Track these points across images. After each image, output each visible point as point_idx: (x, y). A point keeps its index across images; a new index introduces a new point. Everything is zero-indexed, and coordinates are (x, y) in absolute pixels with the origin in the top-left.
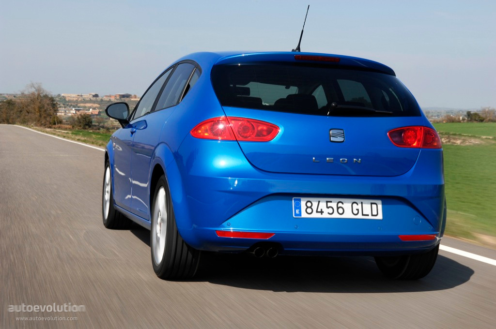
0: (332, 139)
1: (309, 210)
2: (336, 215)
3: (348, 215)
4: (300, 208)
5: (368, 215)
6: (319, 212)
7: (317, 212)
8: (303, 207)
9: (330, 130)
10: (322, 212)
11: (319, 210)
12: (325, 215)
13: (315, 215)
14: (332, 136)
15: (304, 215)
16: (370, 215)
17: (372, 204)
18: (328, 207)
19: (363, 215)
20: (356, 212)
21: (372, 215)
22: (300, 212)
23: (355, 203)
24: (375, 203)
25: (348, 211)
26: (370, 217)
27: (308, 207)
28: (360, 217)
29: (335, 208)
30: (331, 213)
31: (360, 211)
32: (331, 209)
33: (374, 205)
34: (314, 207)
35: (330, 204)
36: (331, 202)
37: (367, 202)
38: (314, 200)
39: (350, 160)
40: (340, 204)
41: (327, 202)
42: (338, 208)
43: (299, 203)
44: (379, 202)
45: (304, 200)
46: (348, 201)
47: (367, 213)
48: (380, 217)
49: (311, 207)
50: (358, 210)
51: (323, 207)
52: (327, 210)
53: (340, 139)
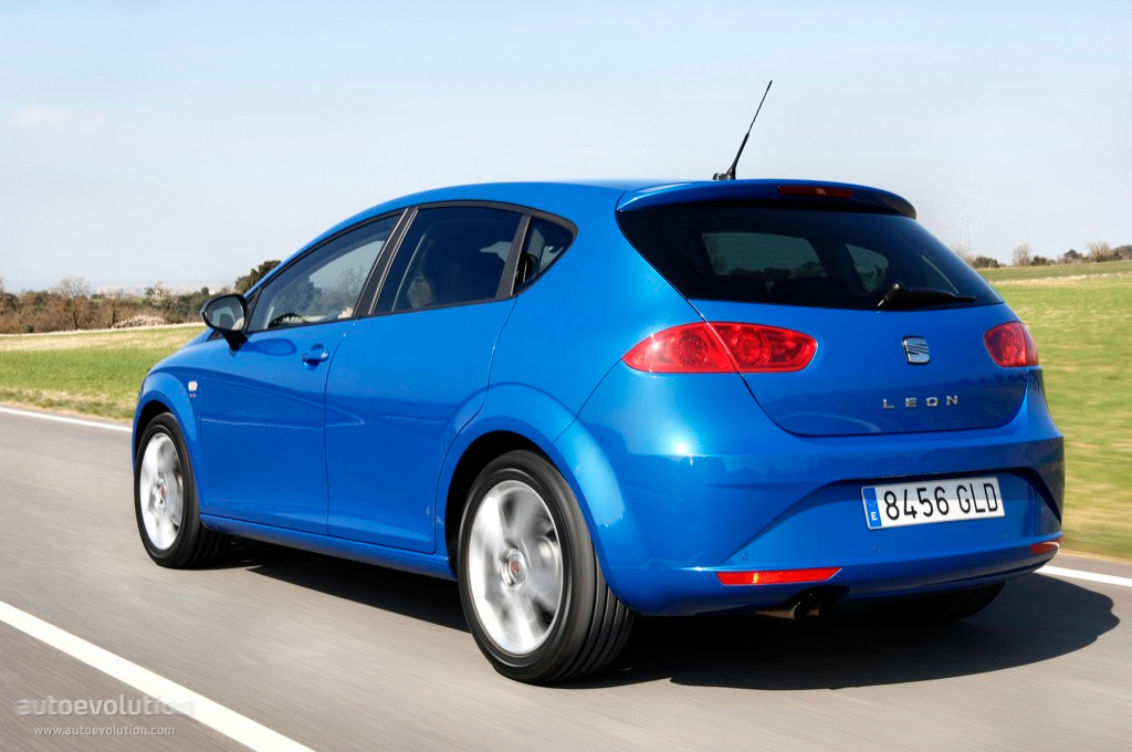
0: (911, 358)
1: (893, 512)
2: (937, 517)
3: (956, 514)
4: (876, 509)
5: (983, 510)
6: (909, 513)
7: (906, 513)
8: (882, 505)
9: (904, 339)
10: (914, 513)
11: (909, 509)
12: (921, 519)
13: (904, 520)
14: (911, 353)
15: (886, 522)
16: (987, 509)
17: (986, 485)
18: (922, 502)
19: (978, 511)
20: (965, 506)
21: (991, 510)
22: (878, 516)
23: (960, 487)
24: (989, 485)
25: (954, 504)
26: (988, 514)
27: (889, 505)
28: (973, 515)
29: (934, 503)
30: (928, 511)
31: (972, 501)
32: (926, 504)
33: (989, 489)
34: (900, 504)
35: (924, 495)
36: (924, 489)
37: (978, 483)
38: (898, 489)
39: (942, 400)
40: (940, 493)
41: (919, 490)
42: (938, 501)
43: (872, 497)
44: (994, 481)
45: (880, 491)
46: (950, 486)
47: (982, 504)
48: (1000, 512)
49: (894, 505)
50: (967, 501)
51: (913, 503)
52: (922, 509)
53: (923, 358)
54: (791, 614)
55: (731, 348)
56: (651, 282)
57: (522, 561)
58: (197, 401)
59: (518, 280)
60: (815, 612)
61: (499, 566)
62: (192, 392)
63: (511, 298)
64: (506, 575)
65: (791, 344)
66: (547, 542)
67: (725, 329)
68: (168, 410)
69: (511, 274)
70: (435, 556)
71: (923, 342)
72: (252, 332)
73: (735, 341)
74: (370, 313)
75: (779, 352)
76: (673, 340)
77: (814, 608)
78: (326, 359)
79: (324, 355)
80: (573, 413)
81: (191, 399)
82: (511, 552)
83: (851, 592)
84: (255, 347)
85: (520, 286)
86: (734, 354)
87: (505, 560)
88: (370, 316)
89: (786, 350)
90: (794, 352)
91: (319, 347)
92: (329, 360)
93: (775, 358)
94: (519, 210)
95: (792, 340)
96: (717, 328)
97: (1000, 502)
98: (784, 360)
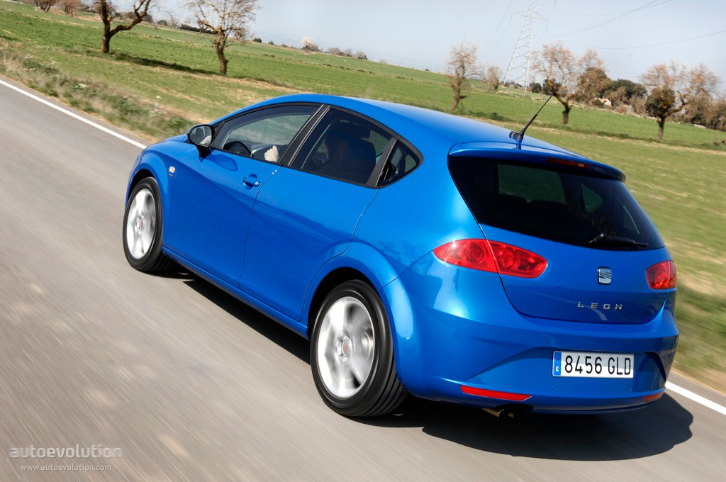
0: (601, 280)
1: (569, 368)
2: (594, 374)
3: (605, 374)
4: (560, 365)
5: (621, 374)
6: (578, 370)
7: (576, 370)
8: (563, 363)
9: (600, 268)
10: (581, 370)
11: (578, 368)
12: (584, 374)
13: (575, 374)
14: (601, 277)
15: (564, 374)
16: (624, 373)
17: (626, 359)
18: (587, 364)
19: (618, 373)
20: (612, 370)
21: (626, 374)
22: (560, 369)
23: (612, 358)
24: (629, 359)
25: (605, 369)
26: (624, 376)
27: (567, 364)
28: (615, 375)
29: (594, 367)
30: (589, 371)
31: (616, 369)
32: (589, 366)
33: (628, 361)
34: (574, 365)
35: (589, 361)
36: (590, 357)
37: (622, 357)
38: (575, 355)
39: (613, 307)
40: (598, 360)
41: (587, 357)
42: (596, 365)
43: (559, 358)
44: (632, 357)
45: (564, 355)
46: (605, 357)
47: (621, 370)
48: (631, 376)
49: (570, 364)
50: (613, 367)
51: (582, 365)
52: (586, 368)
53: (608, 281)
54: (498, 414)
55: (498, 257)
56: (460, 208)
57: (350, 345)
58: (172, 179)
59: (382, 178)
60: (511, 415)
61: (337, 343)
62: (171, 173)
63: (375, 188)
64: (340, 349)
65: (532, 260)
66: (366, 337)
67: (496, 246)
68: (153, 177)
69: (378, 172)
70: (300, 323)
71: (610, 271)
72: (214, 149)
73: (501, 253)
74: (288, 165)
75: (524, 263)
76: (465, 246)
77: (512, 413)
78: (257, 186)
79: (257, 183)
80: (397, 273)
81: (169, 176)
82: (346, 337)
83: (535, 408)
84: (214, 159)
85: (383, 183)
86: (498, 262)
87: (341, 340)
88: (288, 167)
89: (528, 264)
90: (533, 266)
91: (254, 176)
92: (259, 188)
93: (521, 268)
94: (391, 133)
95: (534, 258)
96: (492, 245)
97: (632, 371)
98: (525, 270)
